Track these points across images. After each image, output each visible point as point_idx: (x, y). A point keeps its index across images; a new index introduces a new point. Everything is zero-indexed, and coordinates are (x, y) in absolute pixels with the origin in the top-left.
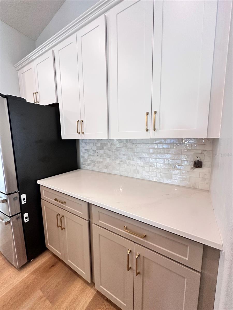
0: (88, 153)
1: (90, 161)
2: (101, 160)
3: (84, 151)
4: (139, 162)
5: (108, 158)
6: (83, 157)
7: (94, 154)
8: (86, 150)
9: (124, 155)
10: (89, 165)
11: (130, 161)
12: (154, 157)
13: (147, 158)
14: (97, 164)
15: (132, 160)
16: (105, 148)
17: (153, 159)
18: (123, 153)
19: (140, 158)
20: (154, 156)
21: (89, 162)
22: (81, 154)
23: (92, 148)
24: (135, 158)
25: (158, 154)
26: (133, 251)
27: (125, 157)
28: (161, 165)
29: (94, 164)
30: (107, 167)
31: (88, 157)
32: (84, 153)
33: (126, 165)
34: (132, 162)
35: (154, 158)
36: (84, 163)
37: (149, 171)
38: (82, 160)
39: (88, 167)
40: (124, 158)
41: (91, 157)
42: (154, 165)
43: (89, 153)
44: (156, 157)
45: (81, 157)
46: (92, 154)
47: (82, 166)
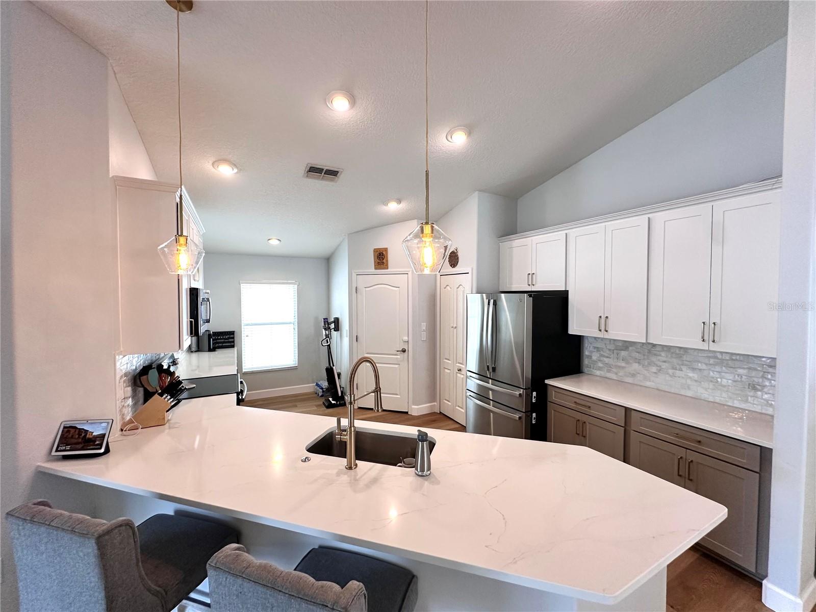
0: (599, 352)
1: (602, 363)
2: (623, 364)
3: (591, 349)
4: (691, 375)
5: (636, 363)
6: (590, 357)
7: (611, 355)
8: (595, 348)
9: (665, 362)
10: (600, 369)
11: (674, 371)
12: (717, 370)
13: (704, 370)
14: (614, 370)
15: (678, 369)
16: (630, 348)
17: (715, 373)
18: (664, 359)
19: (693, 369)
20: (718, 368)
21: (600, 365)
22: (586, 353)
23: (606, 347)
24: (684, 368)
25: (724, 366)
26: (684, 457)
27: (667, 364)
28: (730, 381)
29: (609, 368)
30: (633, 375)
31: (598, 357)
32: (591, 352)
33: (667, 375)
34: (678, 373)
35: (717, 372)
36: (590, 365)
37: (709, 388)
38: (586, 361)
39: (598, 373)
40: (664, 366)
41: (605, 359)
42: (718, 381)
43: (602, 353)
44: (720, 371)
45: (585, 357)
46: (606, 355)
47: (585, 370)
